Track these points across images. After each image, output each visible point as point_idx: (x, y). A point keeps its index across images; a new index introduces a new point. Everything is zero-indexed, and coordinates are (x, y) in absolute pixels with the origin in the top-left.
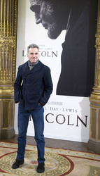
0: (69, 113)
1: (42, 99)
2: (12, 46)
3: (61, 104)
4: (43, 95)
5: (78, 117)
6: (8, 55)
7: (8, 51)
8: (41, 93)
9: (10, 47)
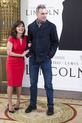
0: (71, 66)
1: (50, 53)
2: (16, 6)
3: (63, 58)
4: (51, 49)
5: (79, 70)
6: (13, 14)
7: (13, 11)
8: (49, 47)
9: (14, 7)
